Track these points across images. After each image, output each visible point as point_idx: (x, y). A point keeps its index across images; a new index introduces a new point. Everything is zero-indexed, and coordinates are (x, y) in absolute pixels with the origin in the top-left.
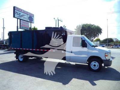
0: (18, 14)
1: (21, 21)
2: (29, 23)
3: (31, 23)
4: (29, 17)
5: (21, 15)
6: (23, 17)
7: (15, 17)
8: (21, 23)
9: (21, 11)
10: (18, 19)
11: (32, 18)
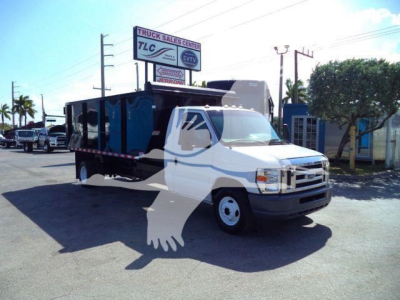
0: (148, 47)
1: (158, 67)
2: (182, 71)
3: (191, 70)
4: (183, 54)
5: (156, 49)
6: (163, 55)
7: (139, 56)
8: (157, 74)
9: (158, 36)
10: (147, 62)
11: (195, 57)
